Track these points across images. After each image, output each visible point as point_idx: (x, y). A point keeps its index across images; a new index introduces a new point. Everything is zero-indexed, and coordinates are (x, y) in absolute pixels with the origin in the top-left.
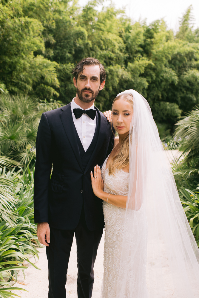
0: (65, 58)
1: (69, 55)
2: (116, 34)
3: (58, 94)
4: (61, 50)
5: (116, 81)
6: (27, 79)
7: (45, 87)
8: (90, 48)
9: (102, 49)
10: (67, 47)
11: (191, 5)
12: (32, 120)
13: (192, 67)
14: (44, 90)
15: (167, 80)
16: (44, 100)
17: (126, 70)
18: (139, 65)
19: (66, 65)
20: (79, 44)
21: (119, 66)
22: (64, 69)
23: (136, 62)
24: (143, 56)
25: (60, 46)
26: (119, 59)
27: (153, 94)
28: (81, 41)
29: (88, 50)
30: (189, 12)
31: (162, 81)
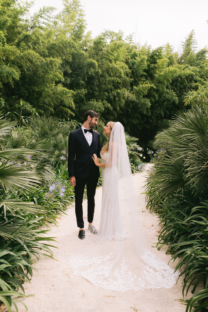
0: (79, 84)
1: (83, 82)
2: (123, 61)
3: (74, 115)
4: (76, 78)
5: (122, 102)
6: (49, 103)
7: (63, 109)
8: (101, 75)
9: (110, 76)
10: (81, 75)
11: (193, 30)
12: (56, 135)
13: (192, 88)
14: (63, 111)
15: (168, 100)
16: (63, 119)
17: (132, 92)
18: (143, 88)
19: (80, 90)
20: (91, 72)
21: (125, 90)
22: (78, 93)
23: (141, 86)
24: (147, 79)
25: (75, 74)
26: (125, 83)
27: (156, 113)
28: (92, 70)
29: (98, 76)
30: (191, 36)
31: (164, 101)
